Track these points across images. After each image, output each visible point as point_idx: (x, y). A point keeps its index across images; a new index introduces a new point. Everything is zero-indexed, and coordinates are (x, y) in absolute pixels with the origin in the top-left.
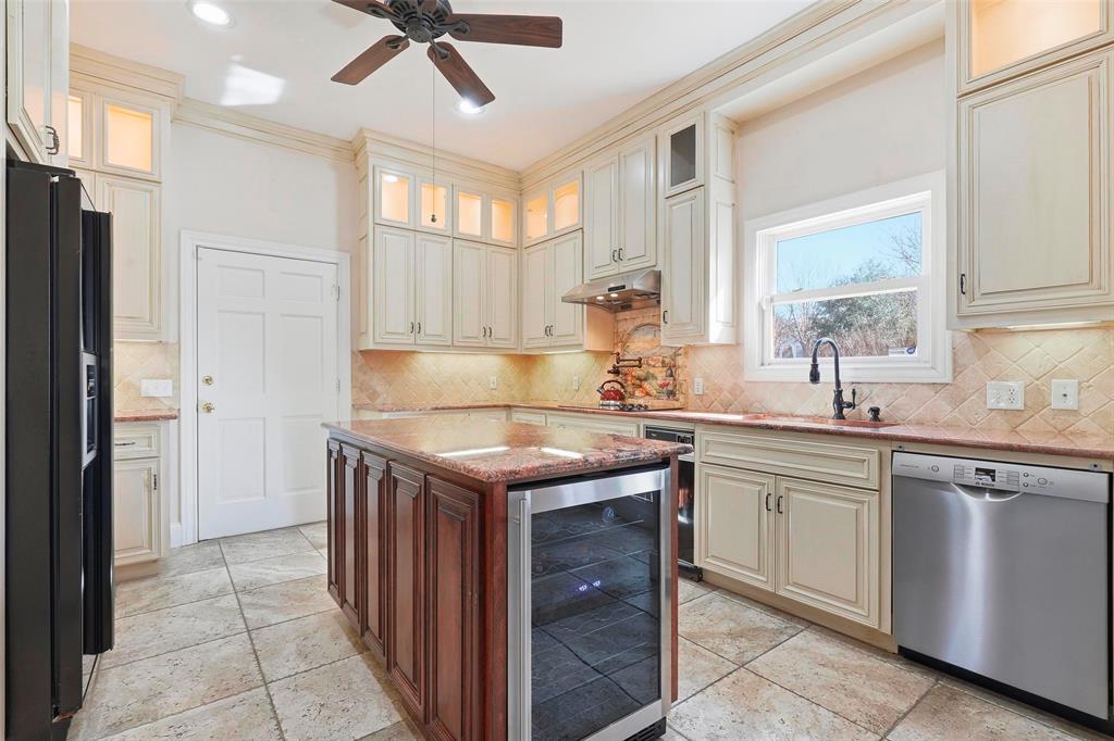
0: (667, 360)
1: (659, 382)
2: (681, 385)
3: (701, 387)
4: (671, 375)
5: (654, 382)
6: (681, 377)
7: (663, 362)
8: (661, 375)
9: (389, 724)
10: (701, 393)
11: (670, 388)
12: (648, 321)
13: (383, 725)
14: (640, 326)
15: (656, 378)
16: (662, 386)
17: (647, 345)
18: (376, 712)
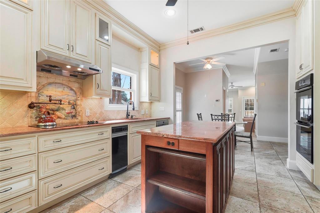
0: (71, 102)
1: (66, 111)
2: (79, 112)
3: (89, 113)
4: (74, 108)
5: (63, 112)
6: (79, 109)
7: (69, 102)
8: (68, 109)
9: (233, 196)
10: (89, 115)
11: (73, 114)
12: (59, 82)
13: (234, 197)
14: (53, 83)
15: (65, 110)
16: (68, 113)
17: (58, 94)
18: (233, 200)
